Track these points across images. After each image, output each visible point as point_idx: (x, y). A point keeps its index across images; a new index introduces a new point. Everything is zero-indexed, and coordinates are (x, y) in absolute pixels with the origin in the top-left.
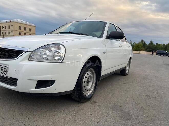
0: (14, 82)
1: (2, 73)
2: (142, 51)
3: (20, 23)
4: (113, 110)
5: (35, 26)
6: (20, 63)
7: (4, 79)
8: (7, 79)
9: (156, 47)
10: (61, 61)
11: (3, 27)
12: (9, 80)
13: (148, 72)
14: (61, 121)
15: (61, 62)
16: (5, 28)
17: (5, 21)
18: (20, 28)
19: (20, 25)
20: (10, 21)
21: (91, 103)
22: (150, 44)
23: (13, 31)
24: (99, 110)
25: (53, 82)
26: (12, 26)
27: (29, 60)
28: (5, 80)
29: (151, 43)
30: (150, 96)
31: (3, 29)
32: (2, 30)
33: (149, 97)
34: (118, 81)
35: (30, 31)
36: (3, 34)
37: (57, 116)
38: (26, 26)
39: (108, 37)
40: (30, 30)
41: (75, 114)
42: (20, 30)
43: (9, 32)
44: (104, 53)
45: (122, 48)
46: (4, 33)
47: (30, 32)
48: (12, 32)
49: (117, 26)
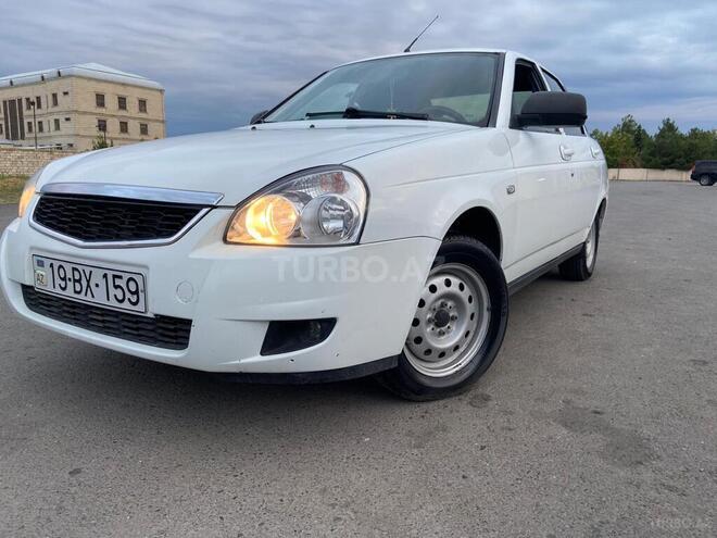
0: (173, 334)
1: (120, 298)
2: (630, 167)
3: (99, 80)
4: (566, 426)
5: (161, 87)
6: (195, 255)
7: (126, 324)
8: (141, 322)
9: (691, 144)
10: (353, 240)
11: (28, 99)
12: (150, 327)
13: (674, 260)
14: (371, 478)
15: (353, 244)
16: (39, 106)
17: (35, 75)
18: (100, 100)
19: (101, 88)
20: (56, 75)
21: (471, 403)
22: (662, 134)
23: (71, 116)
24: (510, 430)
25: (327, 325)
26: (66, 93)
27: (225, 240)
28: (130, 325)
29: (669, 127)
30: (705, 363)
31: (29, 108)
32: (25, 112)
33: (702, 368)
34: (559, 307)
35: (141, 110)
36: (30, 130)
37: (348, 458)
38: (122, 92)
39: (519, 122)
40: (142, 104)
41: (418, 446)
42: (102, 110)
43: (57, 121)
44: (509, 193)
45: (573, 165)
46: (36, 128)
47: (143, 115)
48: (67, 119)
49: (543, 70)
